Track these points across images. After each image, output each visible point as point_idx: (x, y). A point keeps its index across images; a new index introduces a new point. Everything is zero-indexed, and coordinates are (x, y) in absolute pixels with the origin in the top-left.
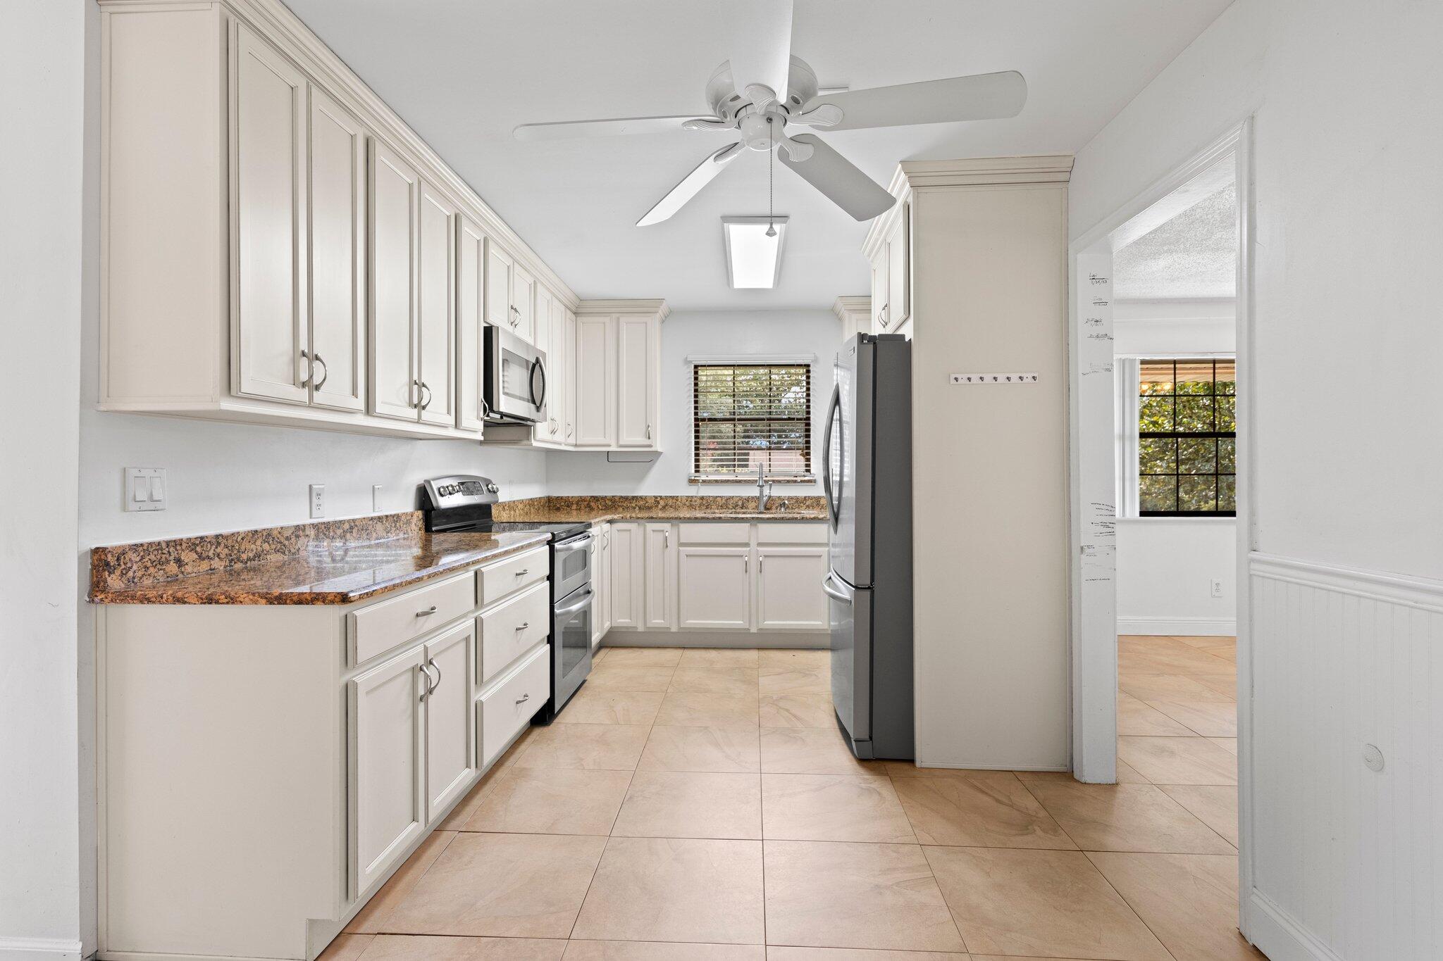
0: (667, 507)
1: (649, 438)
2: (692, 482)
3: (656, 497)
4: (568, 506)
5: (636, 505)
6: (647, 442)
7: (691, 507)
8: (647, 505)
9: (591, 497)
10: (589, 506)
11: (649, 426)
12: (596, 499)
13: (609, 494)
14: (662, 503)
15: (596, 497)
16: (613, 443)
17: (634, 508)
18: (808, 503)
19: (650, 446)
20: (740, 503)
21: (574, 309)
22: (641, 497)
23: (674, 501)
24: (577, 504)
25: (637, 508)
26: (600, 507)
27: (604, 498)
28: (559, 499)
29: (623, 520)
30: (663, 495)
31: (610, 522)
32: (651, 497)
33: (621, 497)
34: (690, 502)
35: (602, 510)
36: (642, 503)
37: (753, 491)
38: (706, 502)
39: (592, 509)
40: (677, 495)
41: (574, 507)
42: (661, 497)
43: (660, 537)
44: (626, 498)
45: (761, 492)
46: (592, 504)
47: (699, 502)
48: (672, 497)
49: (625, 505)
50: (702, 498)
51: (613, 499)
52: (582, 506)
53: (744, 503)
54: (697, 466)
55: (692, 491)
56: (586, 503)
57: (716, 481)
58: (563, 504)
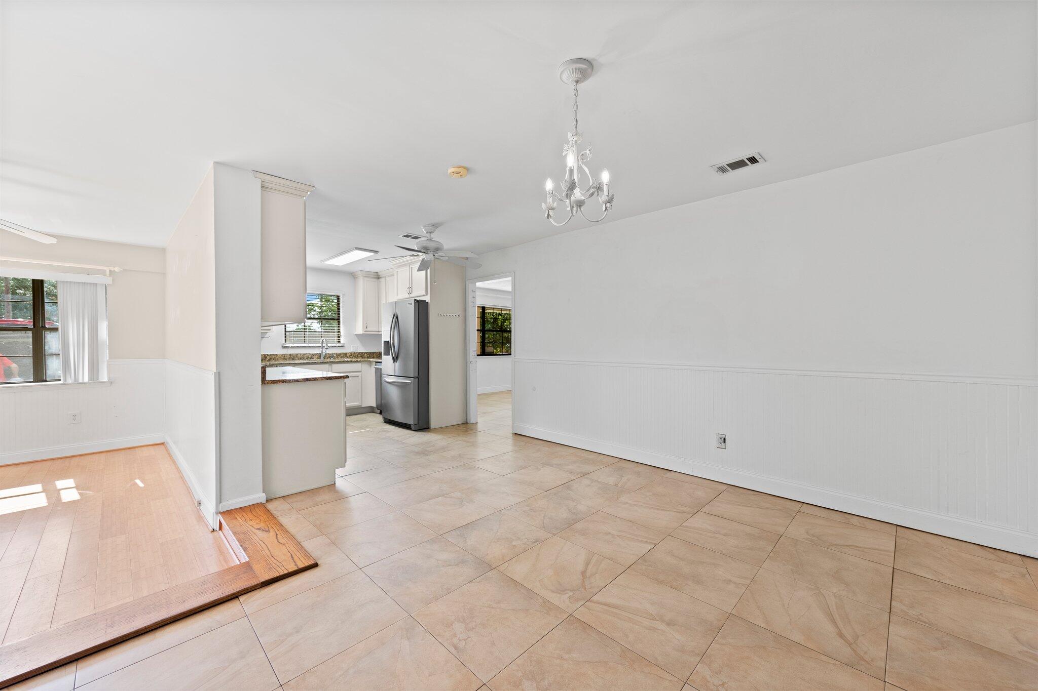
2: (284, 347)
7: (285, 359)
14: (268, 358)
18: (342, 355)
20: (310, 357)
30: (269, 353)
34: (284, 357)
37: (318, 351)
38: (292, 357)
40: (276, 353)
45: (322, 351)
47: (288, 356)
48: (274, 355)
50: (290, 355)
53: (312, 357)
54: (286, 340)
55: (284, 352)
57: (298, 347)
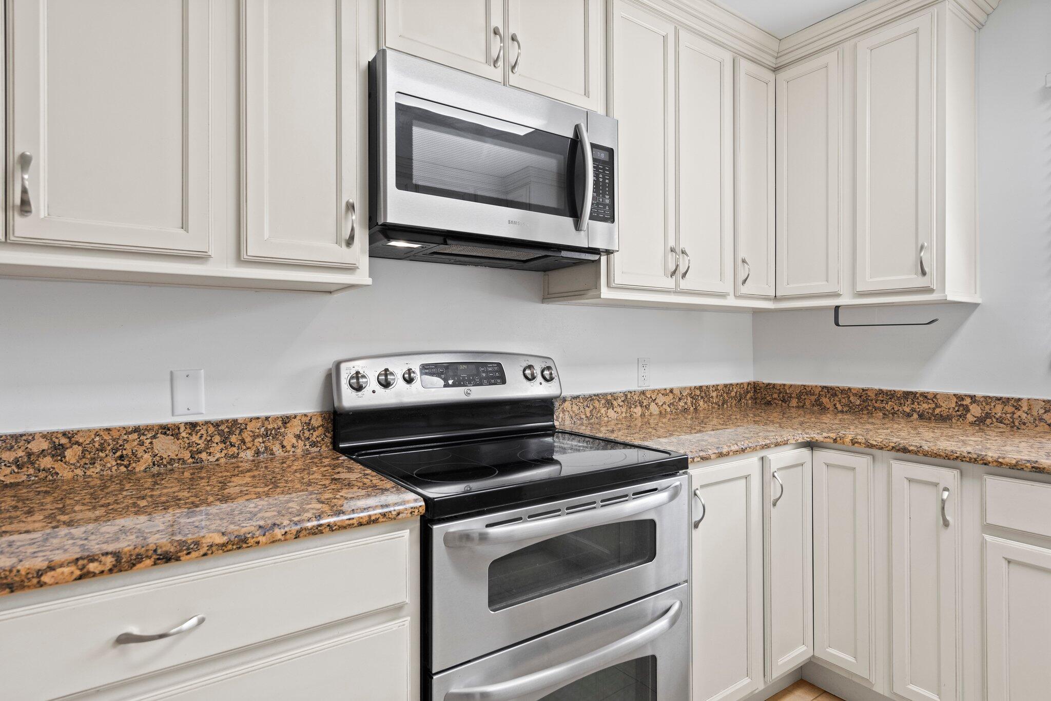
0: (988, 421)
1: (924, 273)
3: (960, 398)
4: (784, 401)
5: (913, 410)
6: (921, 282)
8: (937, 411)
9: (823, 387)
10: (818, 403)
11: (922, 247)
12: (831, 391)
13: (857, 384)
14: (976, 410)
15: (832, 388)
16: (844, 288)
17: (909, 415)
19: (928, 290)
21: (771, 61)
22: (924, 395)
23: (1009, 409)
24: (799, 397)
25: (915, 416)
26: (838, 406)
27: (846, 392)
28: (770, 387)
29: (836, 444)
30: (979, 393)
31: (811, 445)
32: (947, 397)
33: (881, 392)
35: (842, 412)
36: (925, 406)
39: (823, 409)
40: (1017, 396)
41: (794, 402)
42: (973, 398)
43: (929, 498)
44: (891, 395)
46: (825, 400)
48: (1005, 401)
49: (888, 407)
51: (863, 394)
52: (808, 403)
56: (813, 398)
58: (775, 396)
